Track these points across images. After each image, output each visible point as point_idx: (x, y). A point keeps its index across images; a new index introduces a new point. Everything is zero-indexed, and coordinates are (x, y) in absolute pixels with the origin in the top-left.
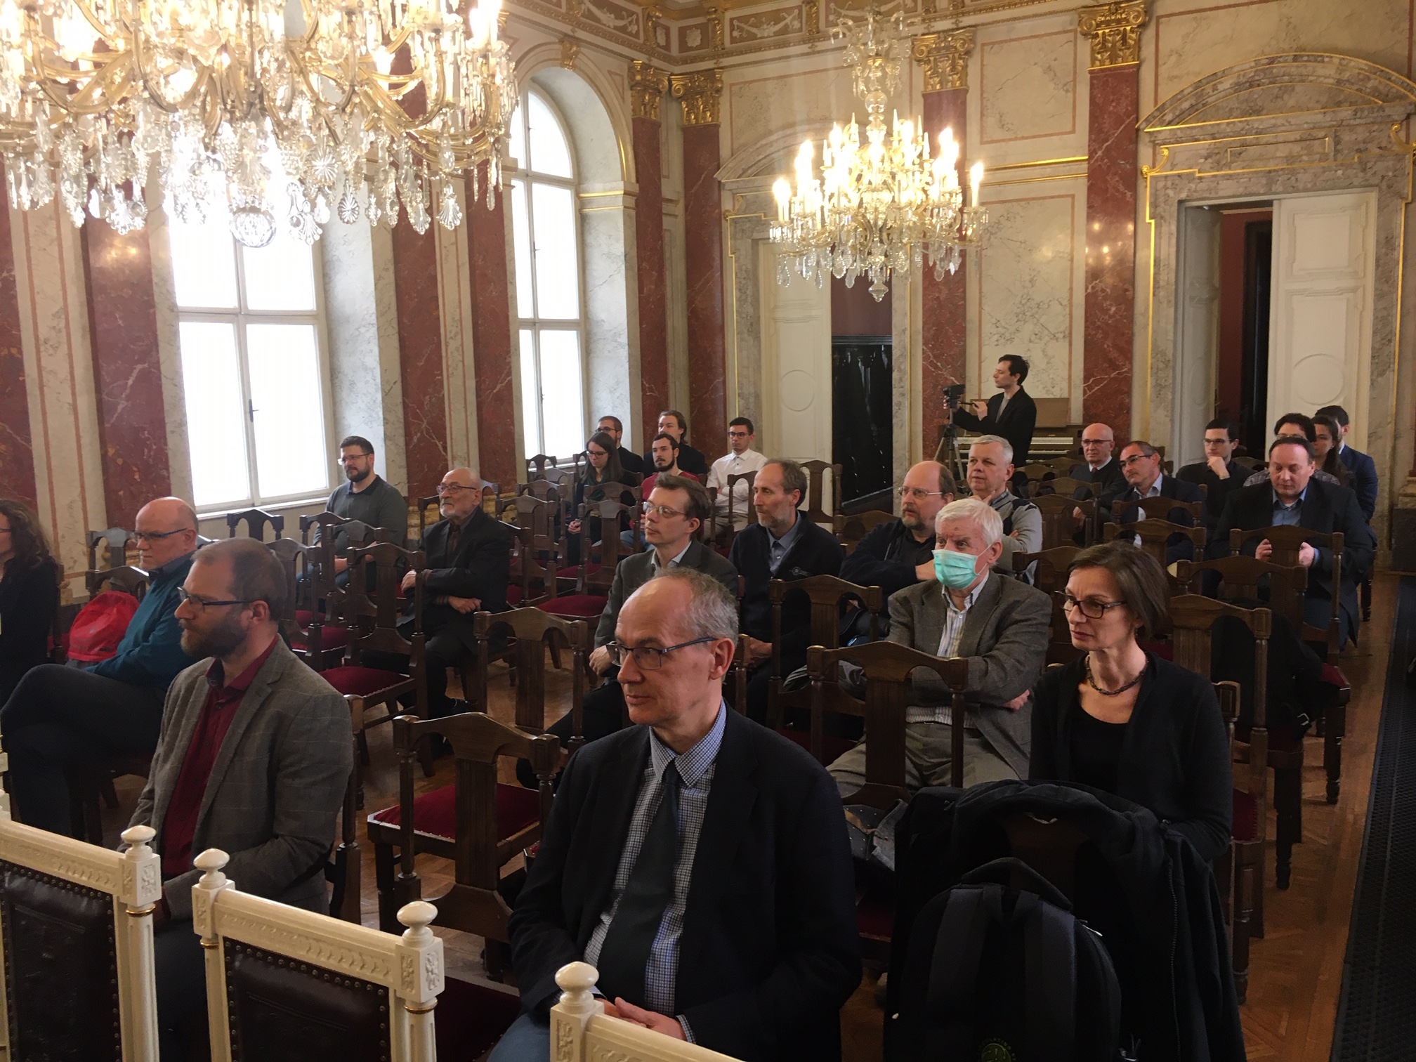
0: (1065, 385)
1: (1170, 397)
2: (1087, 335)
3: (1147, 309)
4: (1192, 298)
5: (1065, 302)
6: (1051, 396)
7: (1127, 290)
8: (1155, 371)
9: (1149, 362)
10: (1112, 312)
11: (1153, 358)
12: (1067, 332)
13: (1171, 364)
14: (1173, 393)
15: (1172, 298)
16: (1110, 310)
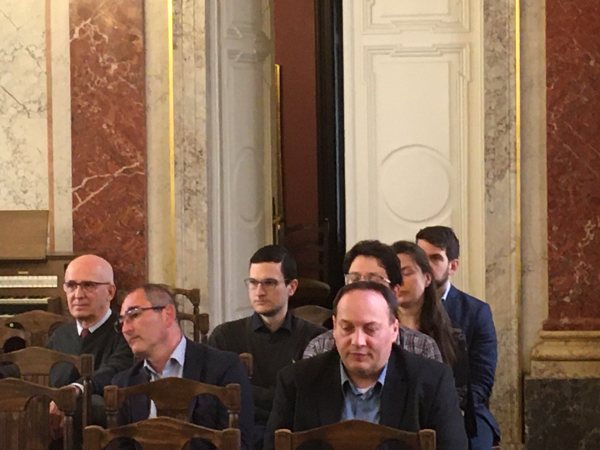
0: (44, 188)
1: (205, 210)
2: (75, 107)
3: (165, 68)
4: (232, 54)
5: (39, 53)
6: (22, 208)
7: (134, 37)
8: (181, 167)
9: (172, 153)
10: (111, 72)
11: (177, 146)
12: (44, 102)
13: (205, 157)
14: (210, 203)
15: (203, 53)
16: (110, 67)
